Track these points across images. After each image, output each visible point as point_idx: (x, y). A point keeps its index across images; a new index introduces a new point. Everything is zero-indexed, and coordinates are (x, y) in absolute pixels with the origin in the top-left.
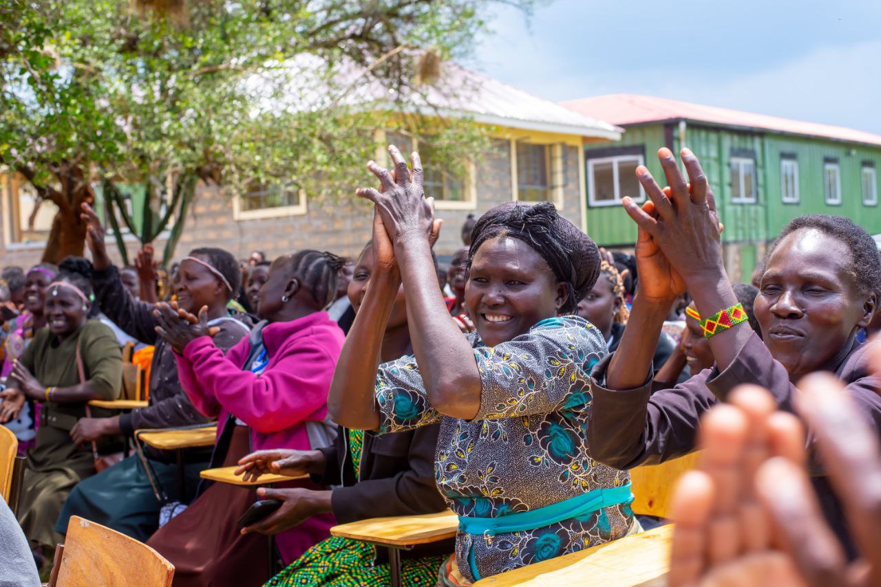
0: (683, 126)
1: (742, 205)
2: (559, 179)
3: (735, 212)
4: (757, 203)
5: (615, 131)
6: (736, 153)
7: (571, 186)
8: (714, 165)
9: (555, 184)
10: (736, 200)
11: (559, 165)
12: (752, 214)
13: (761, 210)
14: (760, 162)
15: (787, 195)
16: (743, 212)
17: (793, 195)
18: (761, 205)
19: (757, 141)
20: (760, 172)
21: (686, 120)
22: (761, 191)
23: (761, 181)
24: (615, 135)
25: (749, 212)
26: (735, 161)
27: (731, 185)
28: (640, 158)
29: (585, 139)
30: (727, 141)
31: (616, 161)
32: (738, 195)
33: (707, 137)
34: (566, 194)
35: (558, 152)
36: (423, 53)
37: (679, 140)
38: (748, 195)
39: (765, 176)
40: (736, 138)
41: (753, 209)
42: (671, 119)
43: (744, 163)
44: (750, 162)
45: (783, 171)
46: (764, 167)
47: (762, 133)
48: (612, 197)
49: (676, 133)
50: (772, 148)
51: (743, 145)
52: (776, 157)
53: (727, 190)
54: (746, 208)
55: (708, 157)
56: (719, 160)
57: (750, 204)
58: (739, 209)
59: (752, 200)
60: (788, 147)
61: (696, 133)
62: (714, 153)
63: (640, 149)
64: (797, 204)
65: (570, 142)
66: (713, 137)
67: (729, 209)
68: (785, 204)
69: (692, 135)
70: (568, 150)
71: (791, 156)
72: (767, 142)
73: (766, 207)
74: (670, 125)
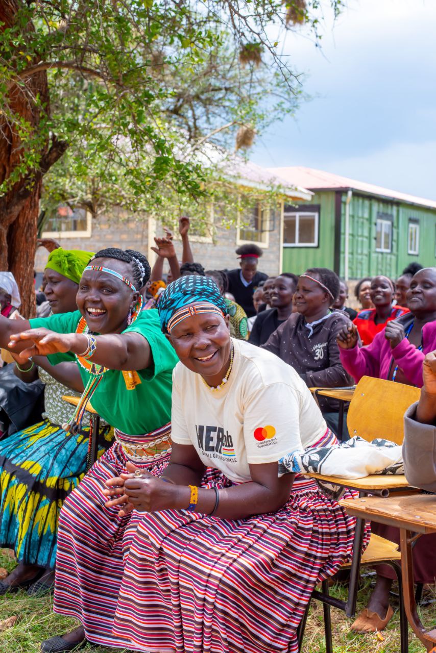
0: (350, 193)
1: (382, 253)
2: (267, 225)
3: (377, 258)
4: (391, 253)
5: (308, 194)
6: (382, 216)
7: (275, 231)
8: (366, 224)
9: (264, 229)
10: (378, 250)
11: (268, 215)
12: (388, 261)
13: (394, 258)
14: (395, 224)
15: (411, 249)
16: (382, 259)
17: (415, 250)
18: (394, 255)
19: (395, 208)
20: (395, 231)
21: (352, 189)
22: (394, 244)
23: (395, 238)
24: (308, 197)
25: (386, 258)
26: (379, 221)
27: (375, 239)
28: (316, 215)
29: (287, 198)
30: (376, 207)
31: (298, 215)
32: (380, 247)
33: (363, 202)
34: (271, 236)
37: (345, 203)
38: (387, 247)
39: (398, 234)
40: (381, 205)
41: (389, 256)
42: (341, 188)
43: (385, 224)
44: (389, 223)
45: (410, 231)
46: (398, 227)
47: (397, 203)
48: (294, 242)
49: (343, 198)
50: (404, 214)
51: (385, 212)
52: (407, 221)
53: (373, 242)
54: (385, 255)
55: (363, 218)
56: (369, 220)
57: (387, 253)
58: (380, 256)
59: (388, 251)
60: (415, 214)
61: (356, 199)
62: (366, 215)
63: (317, 208)
64: (417, 256)
66: (367, 203)
67: (374, 256)
68: (409, 255)
69: (354, 200)
71: (416, 221)
72: (401, 209)
73: (397, 256)
74: (340, 192)
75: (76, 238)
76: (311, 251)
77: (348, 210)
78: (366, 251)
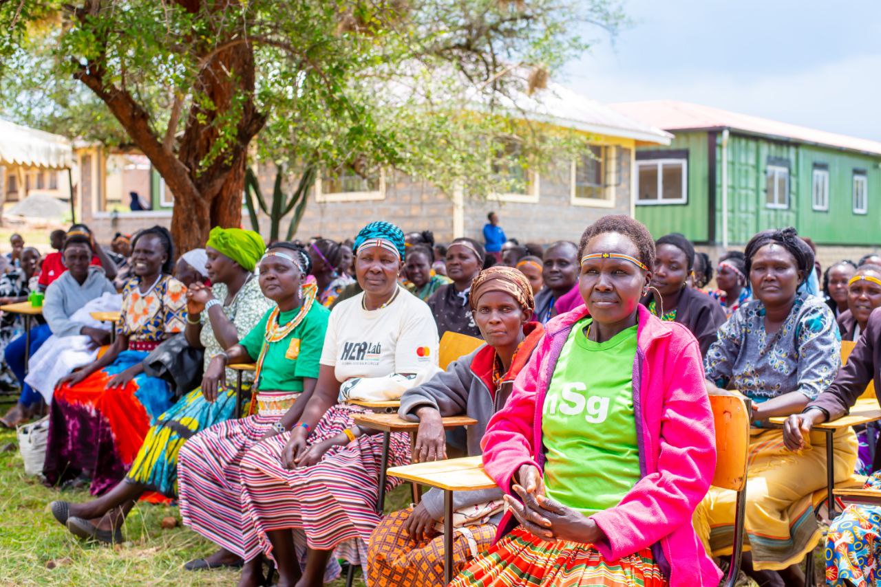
0: (726, 134)
1: (775, 210)
2: (612, 179)
3: (769, 216)
4: (789, 209)
5: (666, 137)
6: (773, 161)
7: (623, 185)
8: (752, 172)
9: (608, 183)
10: (770, 205)
11: (613, 165)
12: (785, 219)
13: (792, 216)
14: (794, 171)
15: (817, 203)
16: (776, 217)
17: (823, 204)
18: (793, 212)
19: (792, 150)
20: (793, 180)
21: (729, 128)
22: (793, 198)
23: (794, 188)
24: (666, 141)
25: (781, 217)
26: (771, 168)
27: (766, 191)
28: (683, 162)
29: (638, 143)
30: (765, 150)
31: (660, 163)
32: (770, 200)
33: (747, 144)
34: (617, 193)
35: (613, 153)
36: (536, 69)
37: (721, 146)
38: (782, 201)
39: (798, 184)
40: (773, 147)
41: (785, 214)
42: (715, 127)
43: (779, 171)
44: (784, 170)
45: (815, 179)
46: (797, 175)
47: (797, 144)
48: (655, 197)
49: (718, 140)
50: (806, 158)
51: (779, 155)
52: (810, 167)
53: (763, 195)
54: (779, 213)
55: (747, 164)
56: (757, 167)
57: (782, 210)
58: (773, 213)
59: (785, 206)
60: (820, 157)
61: (737, 140)
62: (752, 161)
63: (685, 154)
64: (826, 212)
65: (624, 145)
66: (752, 145)
67: (763, 213)
68: (815, 211)
69: (733, 142)
70: (622, 152)
71: (823, 167)
72: (802, 151)
73: (797, 214)
74: (714, 133)
75: (367, 201)
76: (678, 209)
77: (725, 156)
78: (752, 208)
